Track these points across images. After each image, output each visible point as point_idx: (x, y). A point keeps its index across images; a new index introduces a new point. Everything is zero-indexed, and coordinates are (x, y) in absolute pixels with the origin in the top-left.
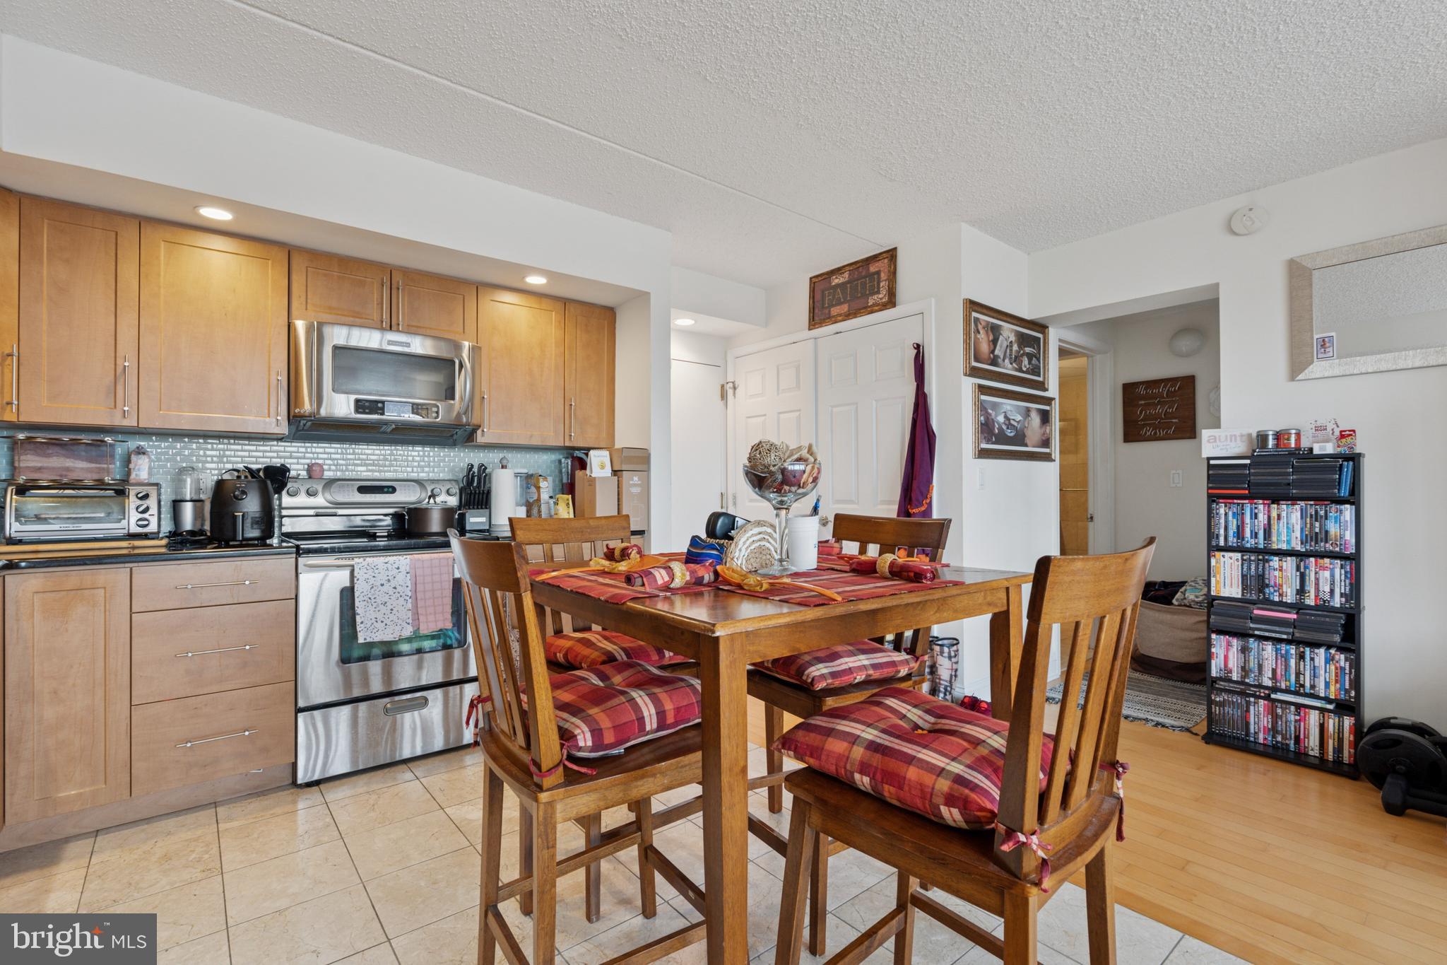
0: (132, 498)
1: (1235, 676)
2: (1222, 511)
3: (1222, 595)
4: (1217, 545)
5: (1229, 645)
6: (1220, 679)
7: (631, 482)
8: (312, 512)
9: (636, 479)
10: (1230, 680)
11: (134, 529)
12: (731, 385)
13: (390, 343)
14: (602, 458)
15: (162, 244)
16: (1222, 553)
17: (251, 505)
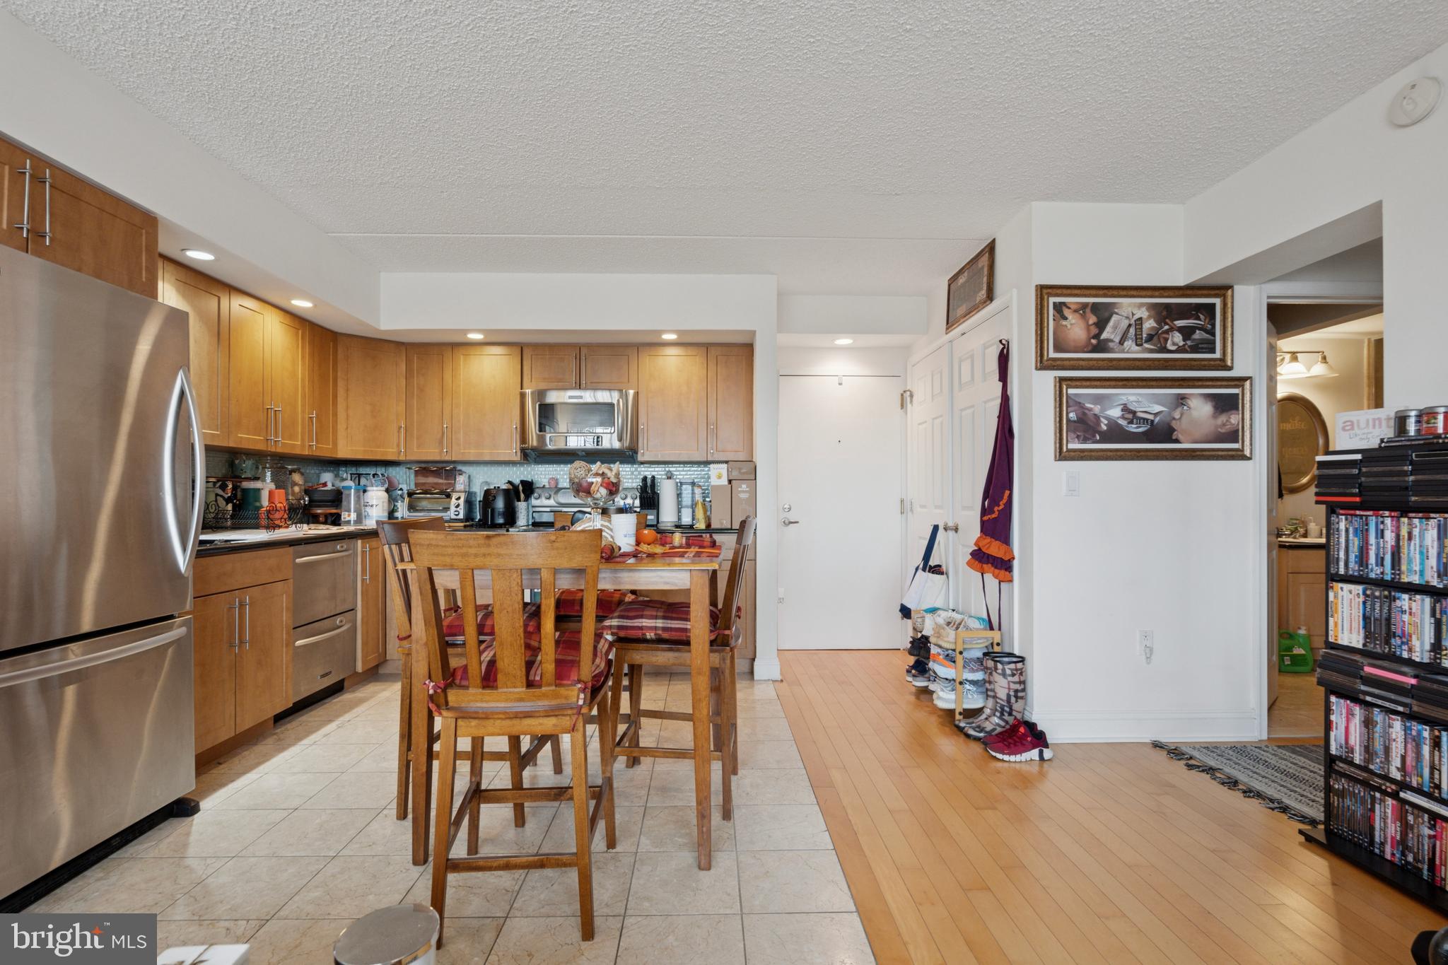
0: (453, 499)
1: (1358, 758)
2: (1342, 526)
3: (1340, 642)
4: (1337, 574)
5: (1350, 714)
6: (1340, 758)
7: (740, 489)
8: (548, 509)
9: (744, 486)
10: (1351, 763)
11: (453, 517)
12: (908, 393)
13: (570, 397)
14: (719, 470)
15: (462, 356)
16: (1340, 585)
17: (500, 504)
